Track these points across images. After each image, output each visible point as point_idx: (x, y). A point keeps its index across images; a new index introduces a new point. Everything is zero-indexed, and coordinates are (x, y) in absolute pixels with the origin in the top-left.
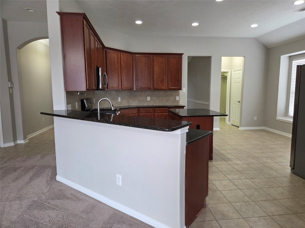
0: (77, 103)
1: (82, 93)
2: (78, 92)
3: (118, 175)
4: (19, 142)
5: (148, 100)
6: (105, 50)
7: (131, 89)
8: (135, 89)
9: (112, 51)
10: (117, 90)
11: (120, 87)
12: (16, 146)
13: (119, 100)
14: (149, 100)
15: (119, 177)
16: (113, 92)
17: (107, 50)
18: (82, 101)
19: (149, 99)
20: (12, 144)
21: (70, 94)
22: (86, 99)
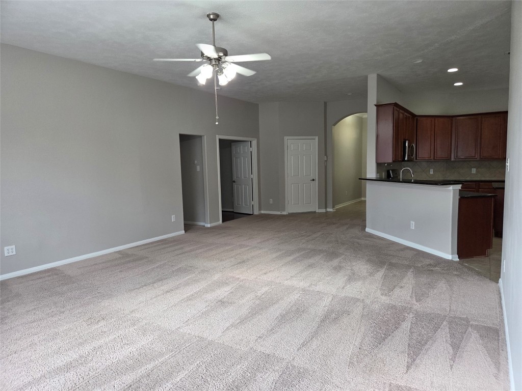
0: (384, 173)
1: (389, 164)
2: (385, 163)
3: (412, 222)
4: (329, 210)
5: (472, 172)
6: (415, 118)
7: (448, 159)
8: (452, 159)
9: (425, 119)
10: (428, 161)
11: (432, 158)
12: (327, 212)
13: (432, 173)
14: (475, 173)
15: (413, 223)
16: (424, 164)
17: (419, 118)
18: (388, 172)
19: (475, 171)
20: (323, 211)
21: (379, 165)
22: (392, 170)
